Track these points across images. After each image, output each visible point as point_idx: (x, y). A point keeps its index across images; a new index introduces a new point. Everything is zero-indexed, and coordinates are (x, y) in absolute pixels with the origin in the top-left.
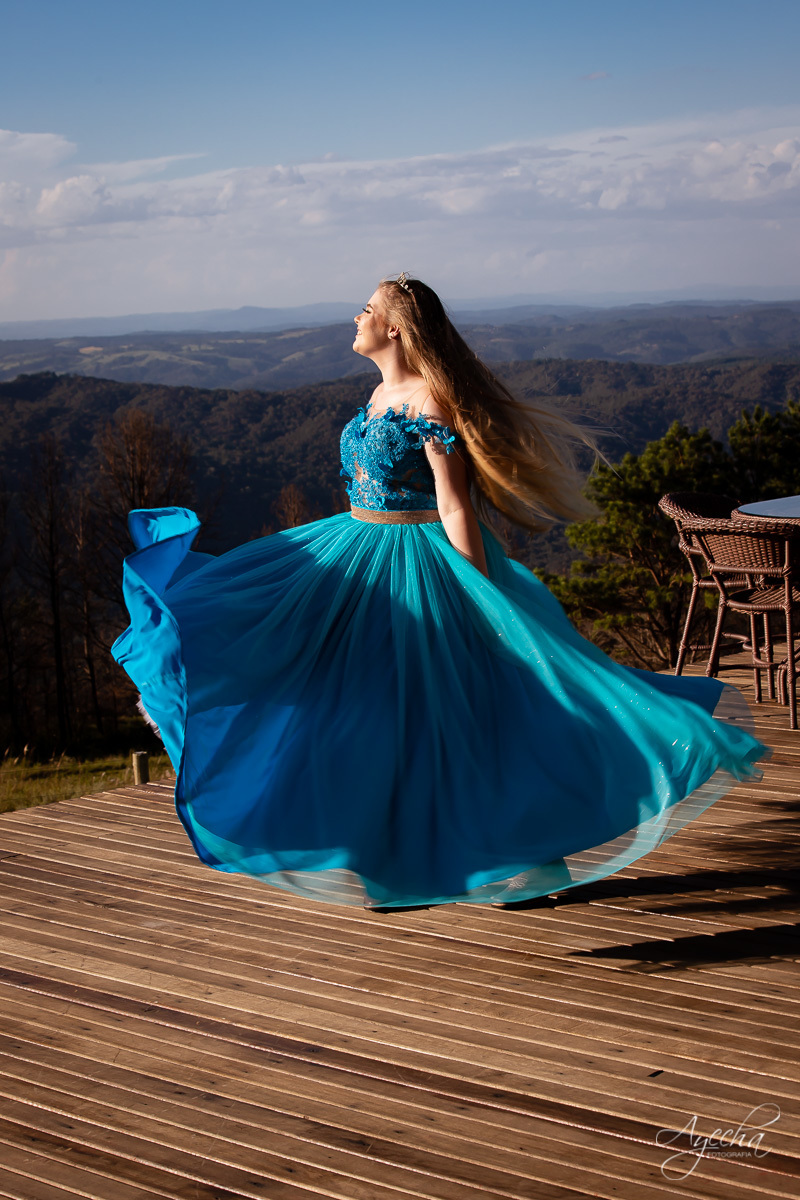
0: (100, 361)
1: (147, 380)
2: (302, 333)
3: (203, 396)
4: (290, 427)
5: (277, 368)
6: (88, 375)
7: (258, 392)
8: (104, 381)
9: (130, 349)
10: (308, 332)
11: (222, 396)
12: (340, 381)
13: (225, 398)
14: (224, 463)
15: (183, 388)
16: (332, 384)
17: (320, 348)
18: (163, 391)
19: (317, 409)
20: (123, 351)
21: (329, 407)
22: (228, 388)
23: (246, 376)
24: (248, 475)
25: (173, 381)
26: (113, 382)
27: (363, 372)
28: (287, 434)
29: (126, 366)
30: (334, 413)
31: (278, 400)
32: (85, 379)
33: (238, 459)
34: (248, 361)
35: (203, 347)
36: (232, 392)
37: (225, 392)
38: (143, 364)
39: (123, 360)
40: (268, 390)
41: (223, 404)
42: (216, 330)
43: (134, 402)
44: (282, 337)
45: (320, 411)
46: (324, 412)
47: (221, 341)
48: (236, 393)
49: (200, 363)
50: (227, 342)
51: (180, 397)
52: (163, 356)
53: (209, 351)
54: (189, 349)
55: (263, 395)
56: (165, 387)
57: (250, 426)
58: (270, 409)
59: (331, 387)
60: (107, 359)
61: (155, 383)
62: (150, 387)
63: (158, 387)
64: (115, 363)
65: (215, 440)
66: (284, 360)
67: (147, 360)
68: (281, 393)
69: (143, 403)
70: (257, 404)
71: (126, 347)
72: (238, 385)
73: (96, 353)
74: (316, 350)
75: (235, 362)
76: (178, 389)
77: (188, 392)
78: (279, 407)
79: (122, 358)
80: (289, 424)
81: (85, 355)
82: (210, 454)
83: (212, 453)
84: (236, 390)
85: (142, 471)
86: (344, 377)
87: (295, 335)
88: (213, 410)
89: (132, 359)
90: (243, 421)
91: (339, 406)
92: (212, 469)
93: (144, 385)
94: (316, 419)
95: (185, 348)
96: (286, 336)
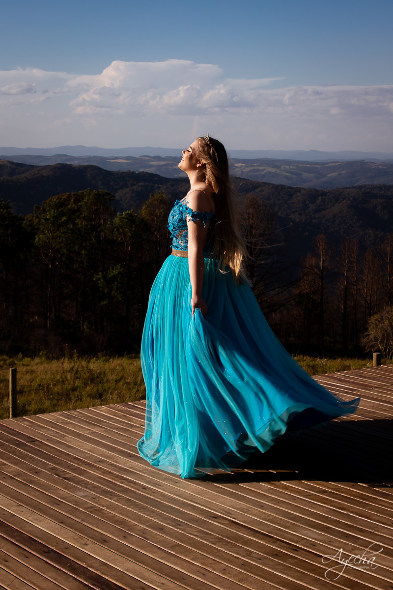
0: (243, 170)
1: (264, 180)
2: (337, 164)
3: (289, 190)
4: (329, 206)
5: (324, 179)
6: (238, 176)
7: (315, 190)
8: (244, 179)
9: (258, 166)
10: (340, 163)
11: (299, 190)
12: (353, 187)
13: (300, 192)
14: (297, 221)
15: (280, 185)
16: (349, 188)
17: (345, 171)
18: (271, 186)
19: (341, 199)
20: (254, 166)
21: (347, 199)
22: (301, 187)
23: (310, 182)
24: (308, 227)
25: (276, 181)
26: (249, 180)
27: (364, 184)
28: (327, 210)
29: (255, 173)
30: (349, 202)
31: (324, 194)
32: (237, 178)
33: (304, 220)
34: (311, 175)
35: (291, 167)
36: (303, 189)
37: (300, 188)
38: (263, 173)
39: (254, 171)
40: (320, 189)
41: (298, 194)
42: (297, 160)
43: (258, 190)
44: (327, 165)
45: (343, 201)
46: (344, 201)
47: (299, 165)
48: (305, 189)
49: (290, 174)
50: (302, 165)
51: (279, 189)
52: (272, 170)
53: (293, 169)
54: (285, 168)
55: (317, 191)
56: (272, 184)
57: (310, 205)
58: (320, 198)
59: (348, 190)
60: (247, 170)
61: (268, 182)
62: (265, 184)
63: (269, 184)
64: (250, 171)
65: (294, 210)
66: (328, 176)
67: (265, 171)
68: (325, 190)
69: (262, 191)
70: (314, 195)
71: (256, 165)
72: (306, 186)
73: (242, 166)
74: (343, 172)
75: (305, 175)
76: (279, 186)
77: (283, 187)
78: (324, 197)
79: (254, 169)
80: (328, 205)
81: (236, 167)
82: (291, 216)
83: (292, 216)
84: (304, 188)
85: (252, 223)
86: (355, 185)
87: (334, 164)
88: (294, 196)
89: (258, 170)
90: (307, 203)
91: (351, 198)
92: (291, 223)
93: (263, 183)
94: (340, 204)
95: (283, 167)
96: (330, 165)
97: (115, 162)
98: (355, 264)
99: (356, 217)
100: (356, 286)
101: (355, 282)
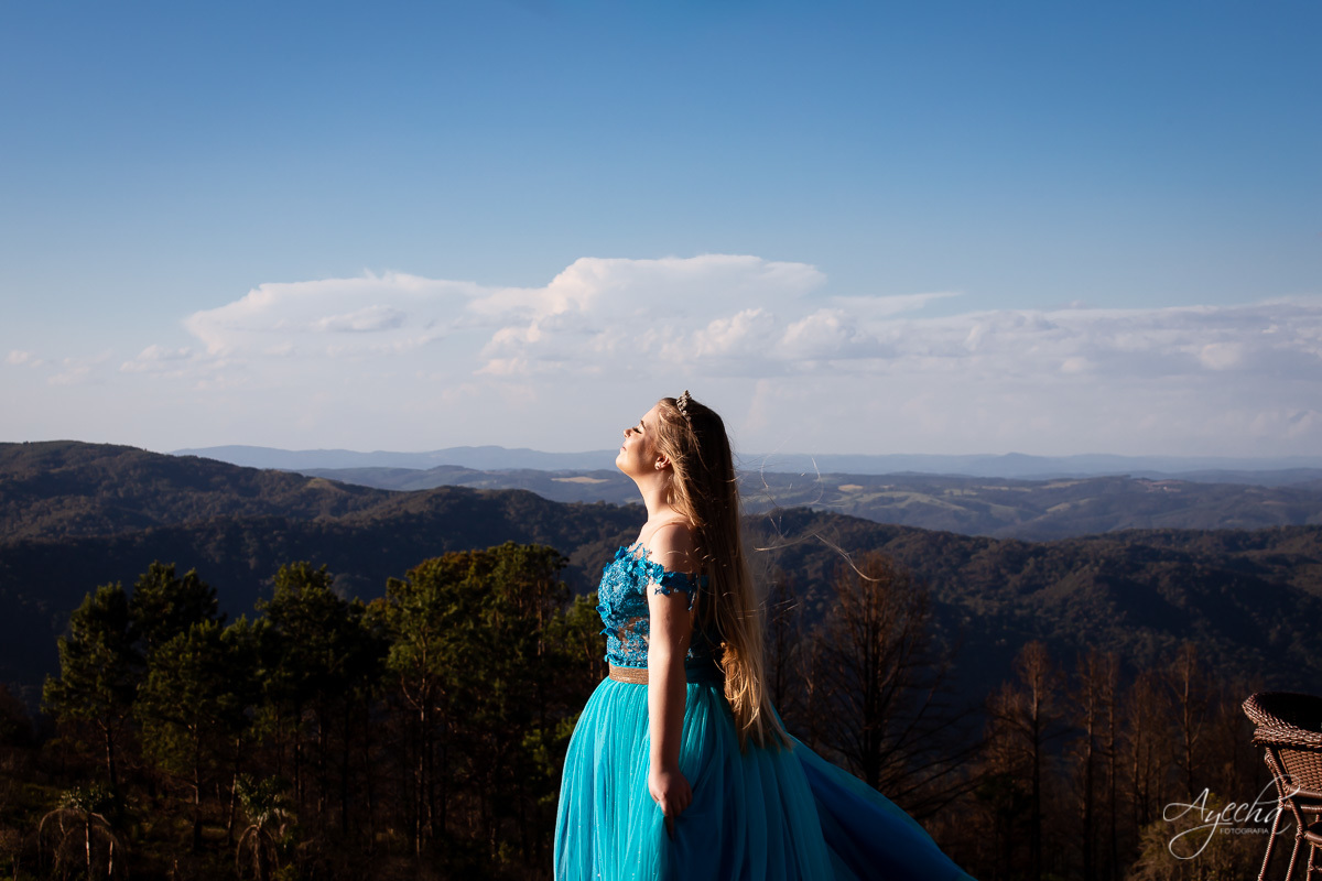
0: (859, 500)
1: (906, 522)
2: (1069, 484)
3: (962, 542)
4: (1052, 580)
5: (1041, 518)
6: (846, 514)
7: (1019, 542)
8: (862, 520)
9: (891, 489)
10: (1076, 483)
11: (983, 543)
12: (1105, 535)
13: (986, 547)
14: (980, 613)
15: (942, 533)
16: (1096, 538)
17: (1086, 500)
18: (922, 535)
19: (1080, 563)
20: (883, 490)
21: (1092, 562)
22: (988, 536)
23: (1010, 525)
24: (1005, 627)
25: (932, 525)
26: (871, 522)
27: (1129, 528)
28: (1047, 588)
29: (886, 507)
30: (1096, 569)
31: (1040, 552)
32: (842, 517)
33: (995, 610)
34: (1011, 510)
35: (966, 492)
36: (993, 540)
37: (986, 540)
38: (902, 505)
39: (882, 501)
40: (1030, 541)
41: (982, 552)
43: (891, 544)
44: (1048, 487)
45: (1083, 566)
46: (1087, 567)
47: (984, 487)
48: (997, 542)
49: (962, 508)
50: (992, 488)
51: (939, 542)
52: (924, 499)
53: (971, 496)
54: (951, 493)
55: (1025, 545)
56: (924, 531)
57: (1009, 576)
58: (1031, 561)
59: (1095, 542)
60: (867, 498)
61: (915, 526)
62: (909, 530)
63: (916, 530)
64: (874, 502)
65: (972, 588)
66: (1049, 510)
67: (907, 502)
68: (1043, 544)
69: (901, 546)
70: (1017, 555)
71: (886, 487)
72: (999, 533)
73: (855, 491)
74: (1083, 502)
75: (998, 510)
76: (937, 534)
77: (948, 537)
78: (1040, 559)
79: (882, 498)
80: (1049, 577)
81: (844, 493)
82: (966, 603)
83: (969, 602)
84: (997, 538)
85: (877, 616)
86: (1109, 531)
87: (1061, 485)
88: (972, 557)
89: (892, 500)
90: (1003, 571)
91: (1102, 561)
92: (968, 619)
93: (903, 527)
94: (1078, 574)
95: (947, 491)
96: (1053, 486)
97: (570, 483)
98: (1110, 708)
99: (1112, 603)
100: (1113, 756)
101: (1112, 748)
